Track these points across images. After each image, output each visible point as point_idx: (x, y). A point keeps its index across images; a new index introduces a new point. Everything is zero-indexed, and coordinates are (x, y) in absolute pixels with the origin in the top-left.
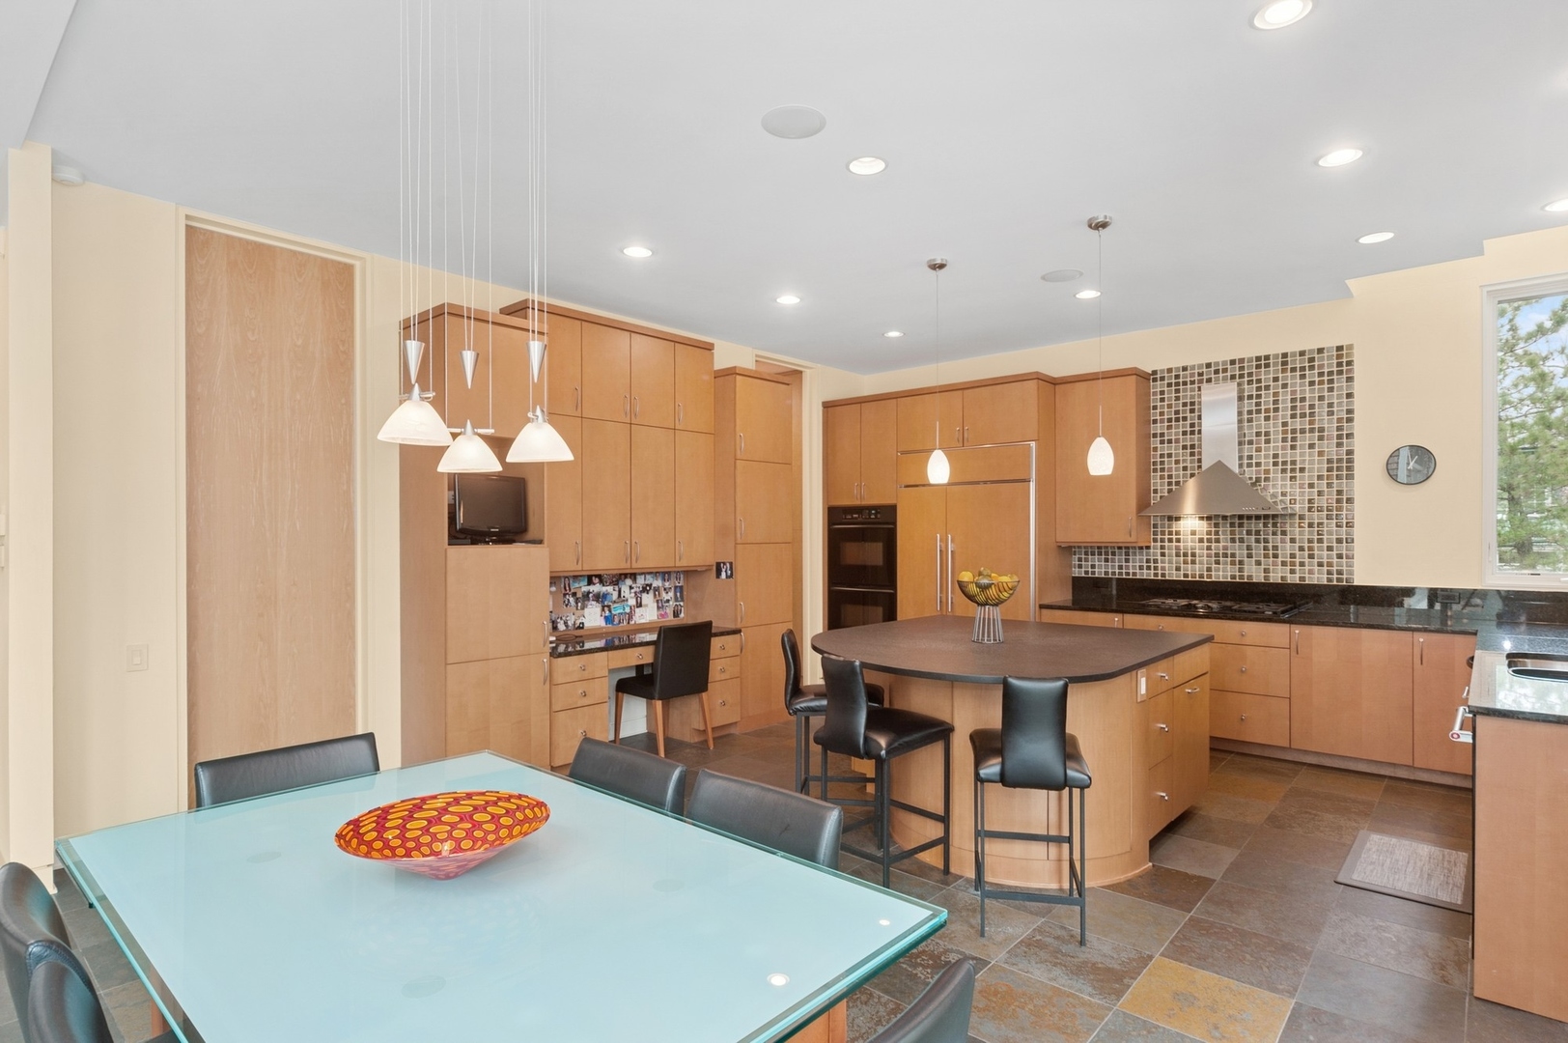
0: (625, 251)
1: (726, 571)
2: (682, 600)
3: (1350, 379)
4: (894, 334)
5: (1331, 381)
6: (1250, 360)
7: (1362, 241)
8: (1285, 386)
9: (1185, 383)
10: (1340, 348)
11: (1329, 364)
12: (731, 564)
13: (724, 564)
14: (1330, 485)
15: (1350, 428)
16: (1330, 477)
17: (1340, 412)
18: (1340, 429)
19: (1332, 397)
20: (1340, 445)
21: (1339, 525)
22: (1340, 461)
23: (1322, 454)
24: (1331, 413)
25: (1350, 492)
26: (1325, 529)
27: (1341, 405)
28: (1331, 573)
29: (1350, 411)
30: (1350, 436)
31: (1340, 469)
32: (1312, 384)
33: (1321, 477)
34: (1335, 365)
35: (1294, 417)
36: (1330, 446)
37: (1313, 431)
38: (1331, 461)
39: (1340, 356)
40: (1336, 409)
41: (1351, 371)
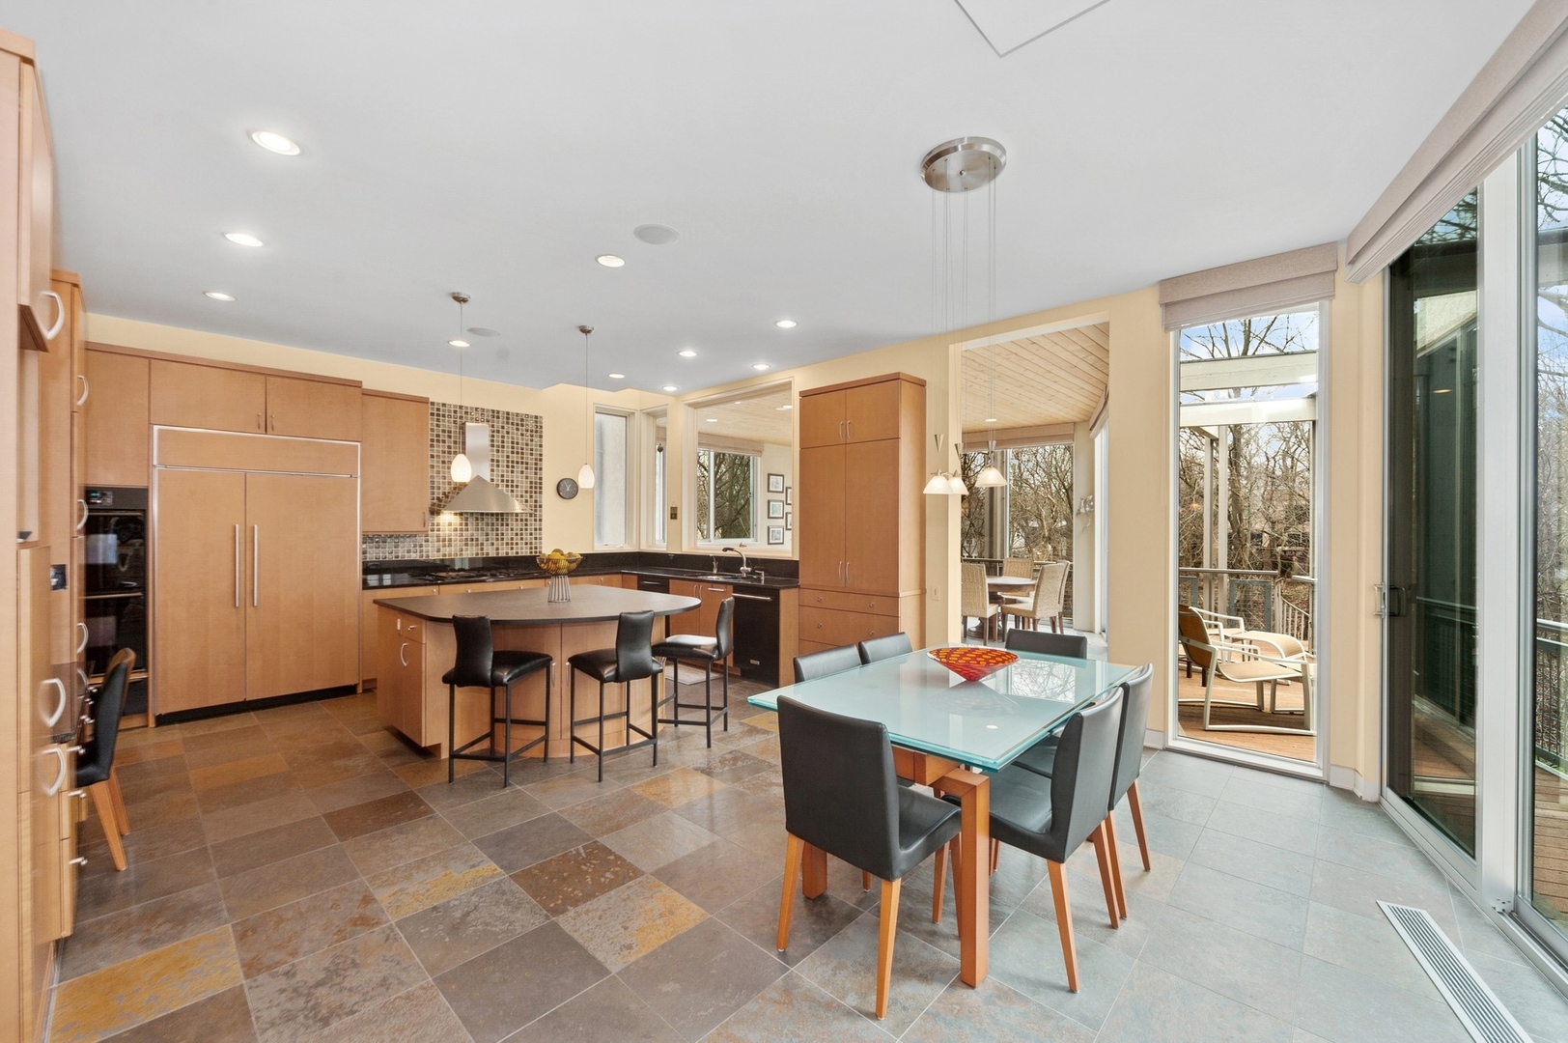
3: (541, 437)
5: (532, 435)
6: (488, 411)
7: (611, 376)
8: (508, 433)
10: (536, 417)
11: (531, 425)
14: (531, 497)
15: (541, 465)
16: (531, 492)
17: (536, 454)
18: (536, 464)
19: (532, 445)
20: (536, 474)
21: (535, 520)
22: (536, 483)
23: (527, 478)
24: (532, 454)
25: (541, 501)
26: (529, 523)
27: (536, 450)
28: (531, 548)
29: (541, 455)
30: (541, 469)
31: (536, 488)
32: (522, 435)
33: (526, 492)
34: (532, 427)
35: (513, 453)
36: (531, 474)
37: (522, 463)
38: (531, 483)
39: (536, 422)
40: (534, 452)
41: (541, 432)
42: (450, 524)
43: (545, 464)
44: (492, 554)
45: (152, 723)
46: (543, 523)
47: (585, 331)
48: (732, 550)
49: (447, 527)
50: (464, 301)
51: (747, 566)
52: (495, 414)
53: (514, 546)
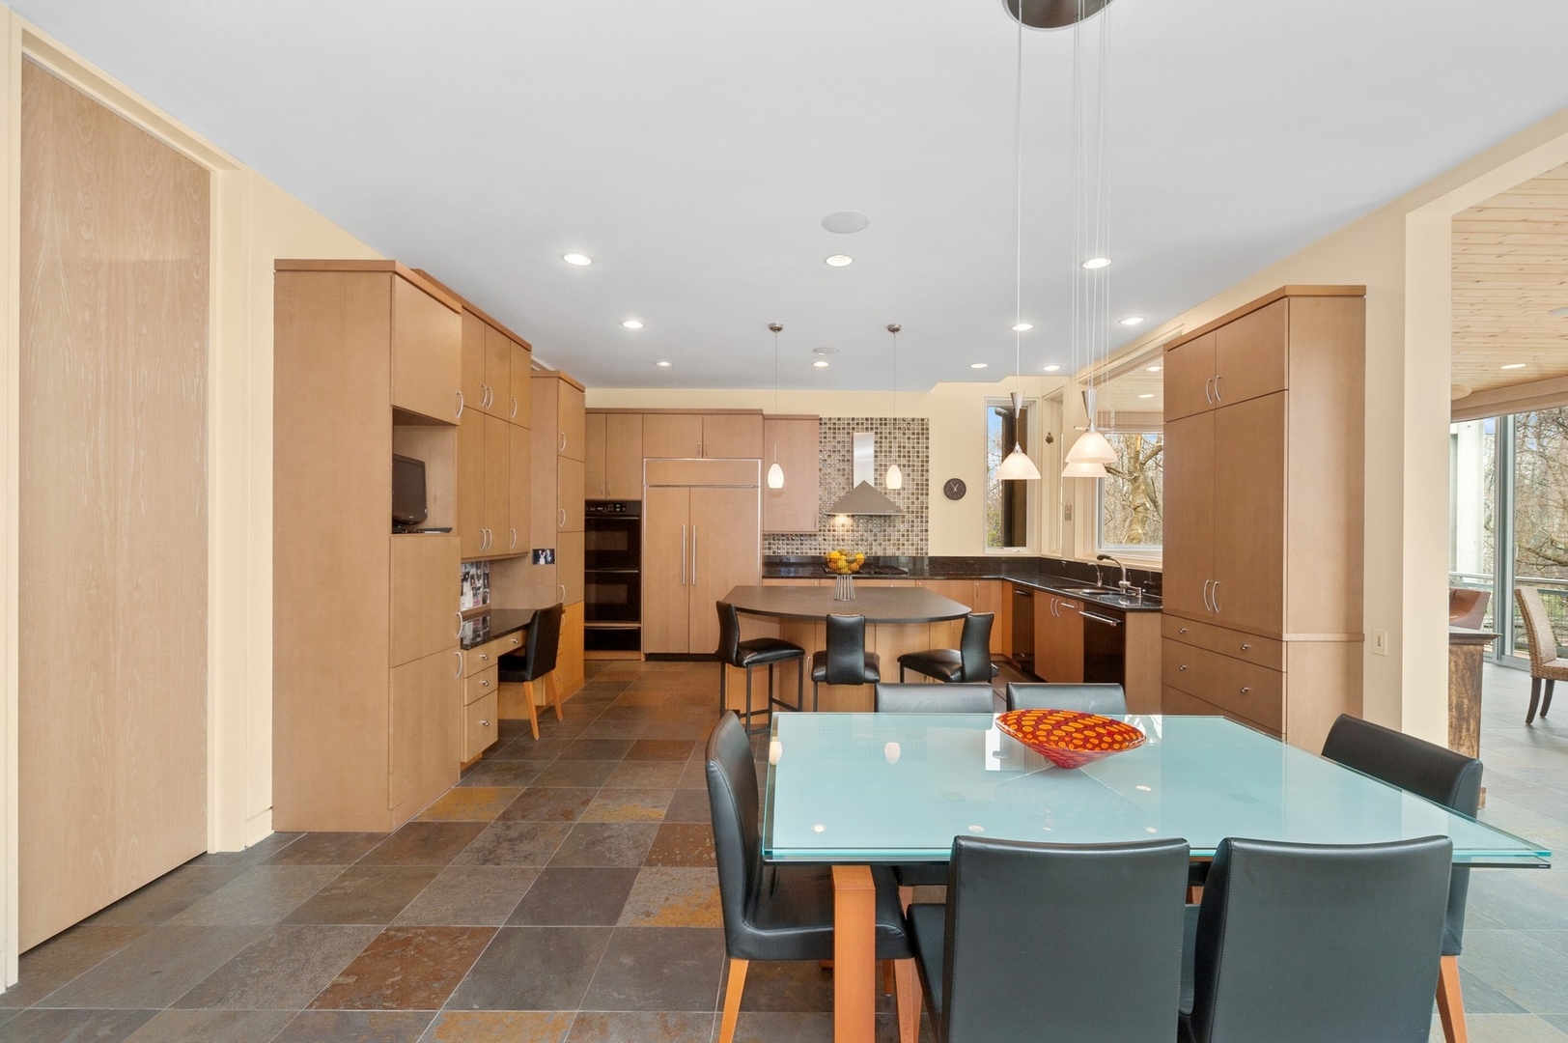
0: (565, 258)
1: (545, 557)
2: (489, 587)
3: (927, 438)
4: (664, 364)
5: (918, 438)
6: (876, 419)
7: (973, 366)
8: (895, 438)
9: (839, 429)
10: (923, 420)
11: (917, 428)
12: (552, 551)
13: (543, 551)
14: (918, 499)
15: (928, 466)
16: (918, 494)
17: (923, 456)
18: (922, 466)
19: (918, 447)
20: (922, 475)
21: (922, 522)
22: (922, 485)
23: (913, 480)
24: (918, 457)
25: (927, 503)
26: (915, 524)
27: (923, 452)
28: (917, 549)
29: (927, 457)
30: (927, 471)
31: (922, 489)
32: (909, 438)
33: (913, 494)
34: (920, 429)
35: (899, 456)
36: (917, 476)
37: (909, 466)
38: (917, 484)
39: (923, 424)
40: (920, 454)
41: (928, 434)
42: (843, 526)
43: (931, 466)
44: (880, 553)
45: (643, 659)
46: (929, 524)
47: (894, 330)
48: (1108, 558)
49: (841, 528)
50: (779, 329)
51: (1127, 580)
52: (883, 421)
53: (901, 547)
